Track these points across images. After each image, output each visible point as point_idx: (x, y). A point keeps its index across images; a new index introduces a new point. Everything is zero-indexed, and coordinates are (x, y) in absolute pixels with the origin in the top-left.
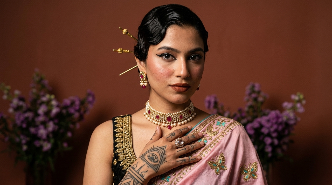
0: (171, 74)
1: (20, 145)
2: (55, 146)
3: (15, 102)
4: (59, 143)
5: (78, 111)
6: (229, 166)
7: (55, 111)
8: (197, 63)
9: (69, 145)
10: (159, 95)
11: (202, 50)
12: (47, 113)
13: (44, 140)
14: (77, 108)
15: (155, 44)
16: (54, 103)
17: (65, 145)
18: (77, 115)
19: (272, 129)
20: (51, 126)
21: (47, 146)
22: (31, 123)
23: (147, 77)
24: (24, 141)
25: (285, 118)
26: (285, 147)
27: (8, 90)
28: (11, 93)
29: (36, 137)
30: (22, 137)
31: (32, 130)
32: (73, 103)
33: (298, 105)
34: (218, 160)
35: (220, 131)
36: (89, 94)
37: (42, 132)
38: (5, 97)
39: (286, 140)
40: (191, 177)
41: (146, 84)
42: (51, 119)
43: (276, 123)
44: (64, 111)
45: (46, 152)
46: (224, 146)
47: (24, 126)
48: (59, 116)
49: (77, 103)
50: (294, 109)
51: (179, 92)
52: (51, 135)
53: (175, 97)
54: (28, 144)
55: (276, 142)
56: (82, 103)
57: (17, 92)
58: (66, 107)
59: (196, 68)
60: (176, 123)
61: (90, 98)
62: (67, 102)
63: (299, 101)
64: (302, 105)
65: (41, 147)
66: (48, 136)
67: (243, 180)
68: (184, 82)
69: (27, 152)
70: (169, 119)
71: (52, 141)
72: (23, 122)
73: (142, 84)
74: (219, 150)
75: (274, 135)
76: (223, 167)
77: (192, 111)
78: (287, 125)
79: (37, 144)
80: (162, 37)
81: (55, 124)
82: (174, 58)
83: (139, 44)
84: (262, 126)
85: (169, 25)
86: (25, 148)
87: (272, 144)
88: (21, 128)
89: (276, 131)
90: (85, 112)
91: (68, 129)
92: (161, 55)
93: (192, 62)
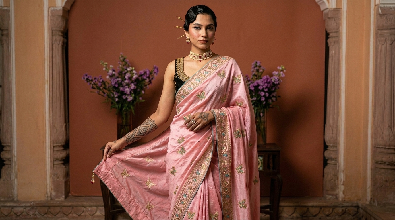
0: (199, 36)
1: (113, 98)
2: (135, 99)
3: (110, 72)
4: (137, 97)
5: (149, 78)
6: (227, 75)
7: (135, 76)
8: (211, 30)
9: (143, 99)
10: (195, 46)
11: (213, 25)
12: (130, 78)
13: (128, 95)
14: (148, 76)
15: (192, 22)
16: (134, 72)
17: (140, 98)
18: (147, 80)
19: (264, 87)
20: (133, 86)
21: (130, 98)
22: (120, 84)
23: (189, 38)
24: (116, 96)
25: (273, 81)
26: (274, 99)
27: (106, 65)
28: (107, 66)
29: (123, 93)
30: (115, 93)
31: (121, 88)
32: (145, 73)
33: (282, 73)
34: (222, 73)
35: (223, 61)
36: (155, 68)
37: (127, 90)
38: (104, 69)
39: (274, 94)
40: (210, 79)
41: (189, 42)
42: (132, 82)
43: (266, 82)
44: (140, 78)
45: (130, 102)
46: (225, 67)
47: (117, 86)
48: (137, 80)
49: (148, 73)
50: (279, 75)
51: (203, 44)
52: (132, 92)
53: (201, 46)
54: (119, 97)
55: (267, 94)
56: (151, 73)
57: (111, 66)
58: (141, 76)
59: (210, 33)
60: (203, 59)
61: (156, 71)
62: (142, 72)
63: (282, 70)
64: (284, 73)
65: (127, 99)
66: (130, 92)
67: (234, 83)
68: (205, 39)
69: (118, 102)
70: (200, 57)
71: (133, 95)
72: (116, 83)
73: (187, 42)
74: (223, 68)
75: (266, 90)
76: (224, 76)
77: (211, 53)
78: (274, 85)
79: (124, 97)
80: (195, 19)
81: (135, 85)
82: (200, 29)
83: (185, 23)
84: (259, 85)
85: (198, 14)
86: (117, 99)
87: (264, 96)
88: (114, 87)
89: (267, 87)
90: (152, 79)
91: (142, 88)
92: (195, 28)
93: (208, 31)
